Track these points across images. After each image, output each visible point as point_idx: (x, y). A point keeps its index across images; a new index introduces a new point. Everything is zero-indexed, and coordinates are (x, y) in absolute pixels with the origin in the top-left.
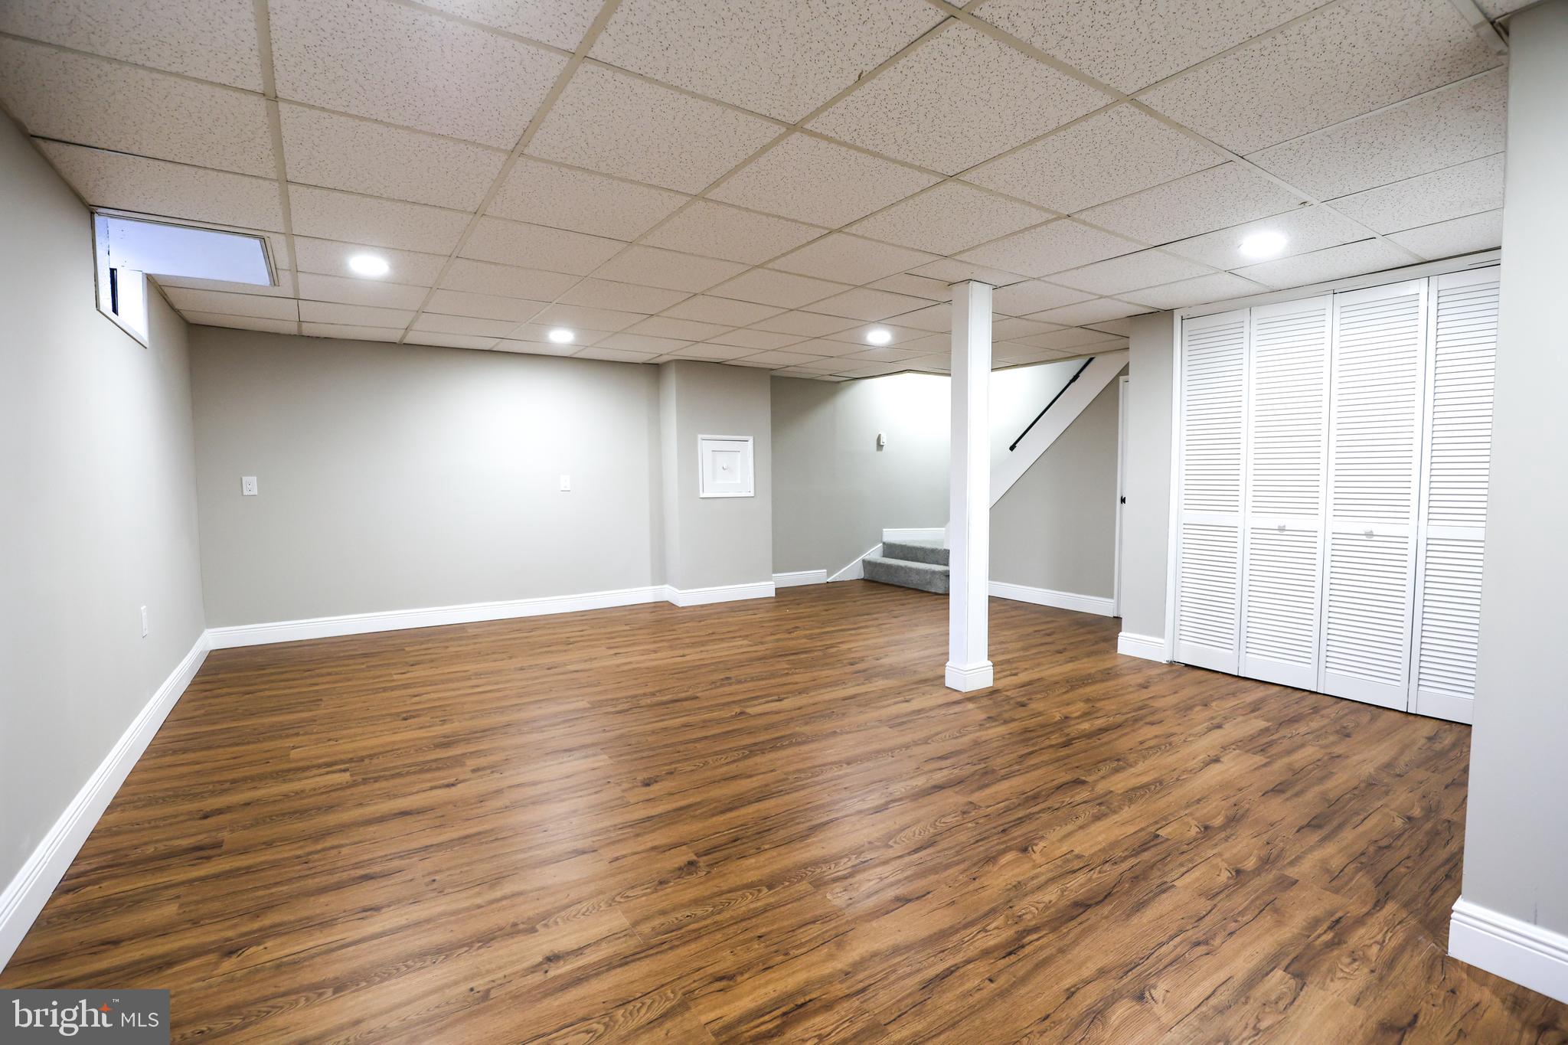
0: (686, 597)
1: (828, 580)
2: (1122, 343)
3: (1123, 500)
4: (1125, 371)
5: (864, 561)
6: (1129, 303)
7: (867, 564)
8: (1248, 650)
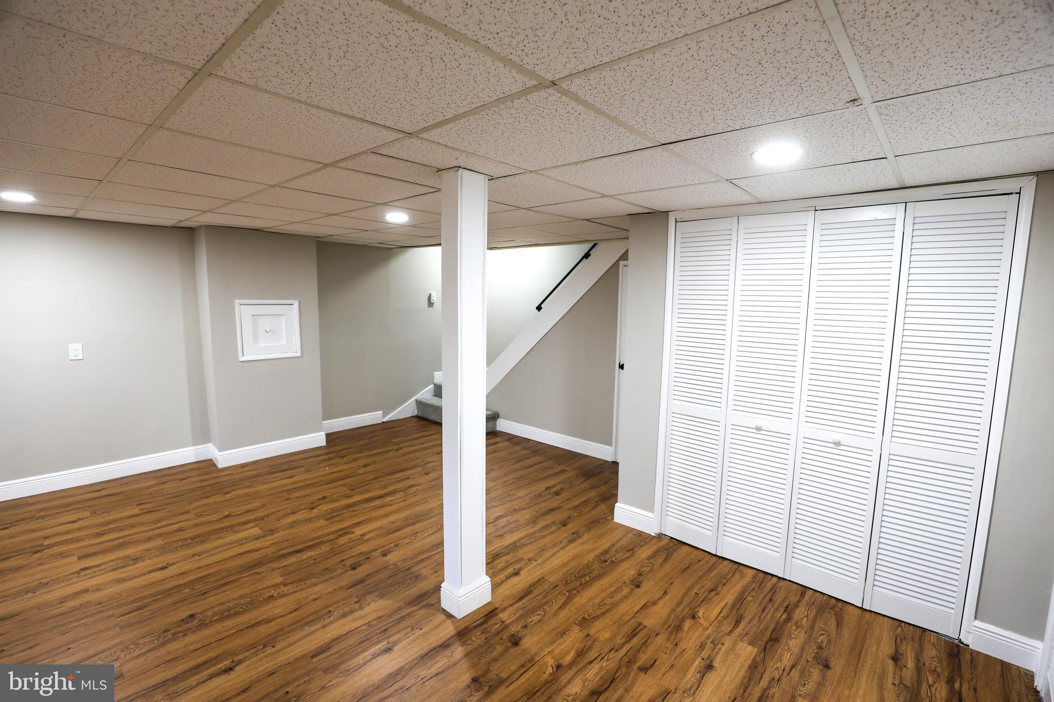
0: (226, 458)
1: (384, 420)
2: (624, 234)
3: (622, 367)
4: (625, 256)
5: (417, 401)
6: (628, 203)
7: (419, 404)
8: (725, 533)
